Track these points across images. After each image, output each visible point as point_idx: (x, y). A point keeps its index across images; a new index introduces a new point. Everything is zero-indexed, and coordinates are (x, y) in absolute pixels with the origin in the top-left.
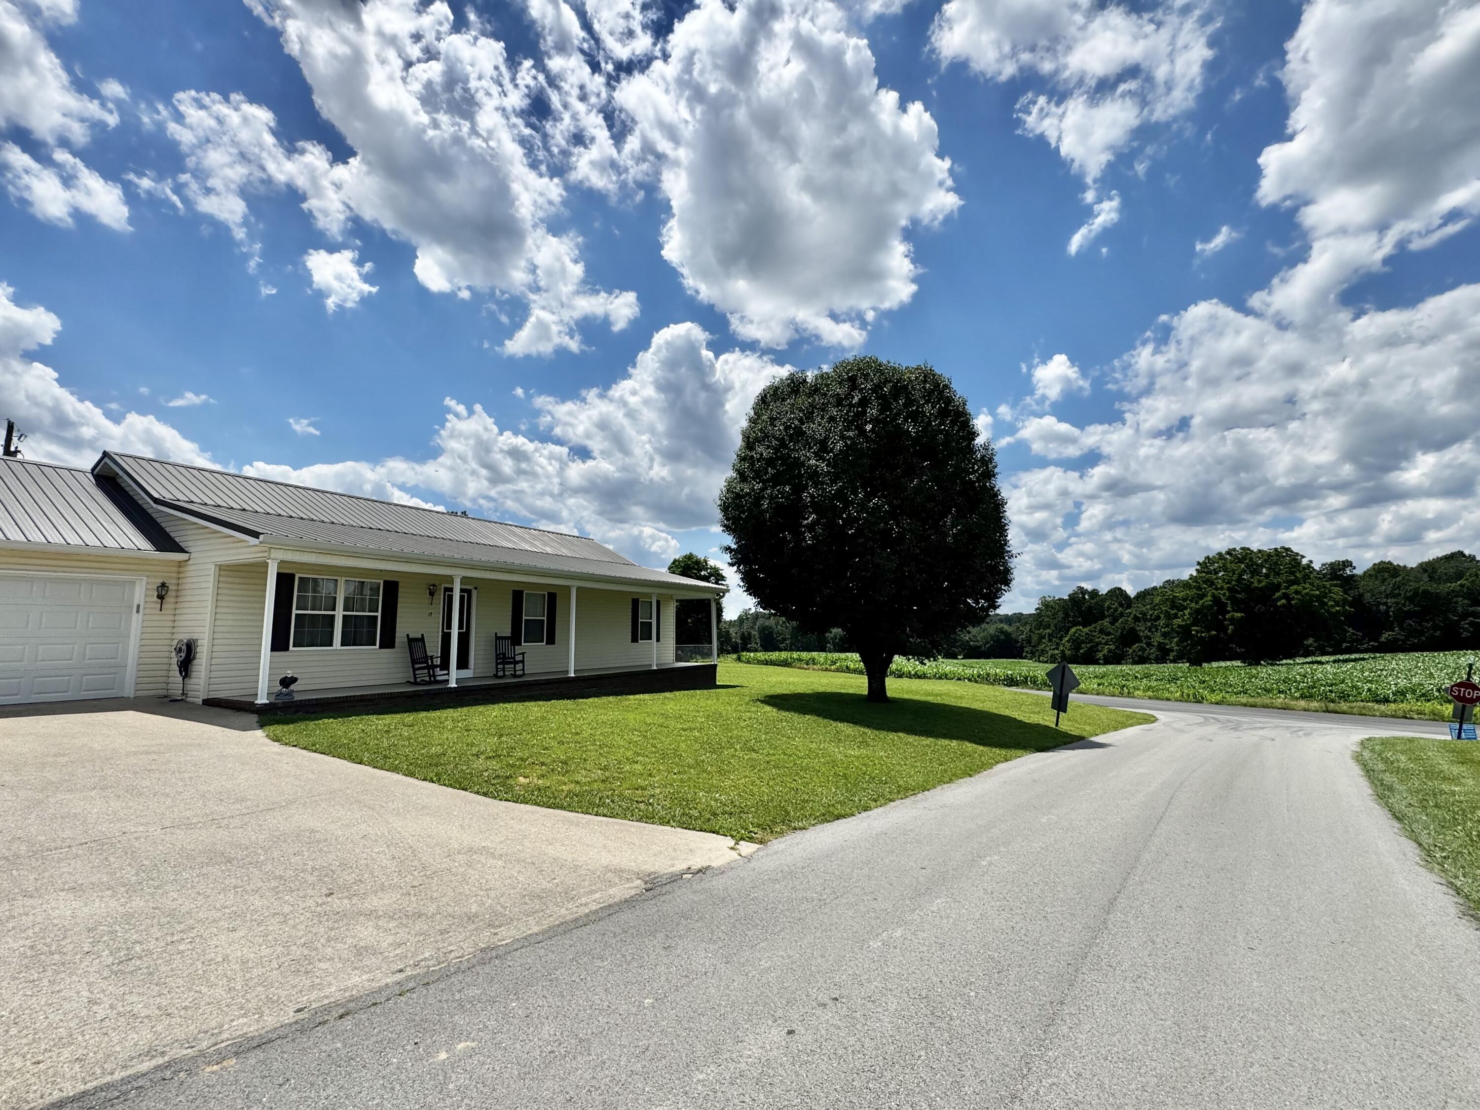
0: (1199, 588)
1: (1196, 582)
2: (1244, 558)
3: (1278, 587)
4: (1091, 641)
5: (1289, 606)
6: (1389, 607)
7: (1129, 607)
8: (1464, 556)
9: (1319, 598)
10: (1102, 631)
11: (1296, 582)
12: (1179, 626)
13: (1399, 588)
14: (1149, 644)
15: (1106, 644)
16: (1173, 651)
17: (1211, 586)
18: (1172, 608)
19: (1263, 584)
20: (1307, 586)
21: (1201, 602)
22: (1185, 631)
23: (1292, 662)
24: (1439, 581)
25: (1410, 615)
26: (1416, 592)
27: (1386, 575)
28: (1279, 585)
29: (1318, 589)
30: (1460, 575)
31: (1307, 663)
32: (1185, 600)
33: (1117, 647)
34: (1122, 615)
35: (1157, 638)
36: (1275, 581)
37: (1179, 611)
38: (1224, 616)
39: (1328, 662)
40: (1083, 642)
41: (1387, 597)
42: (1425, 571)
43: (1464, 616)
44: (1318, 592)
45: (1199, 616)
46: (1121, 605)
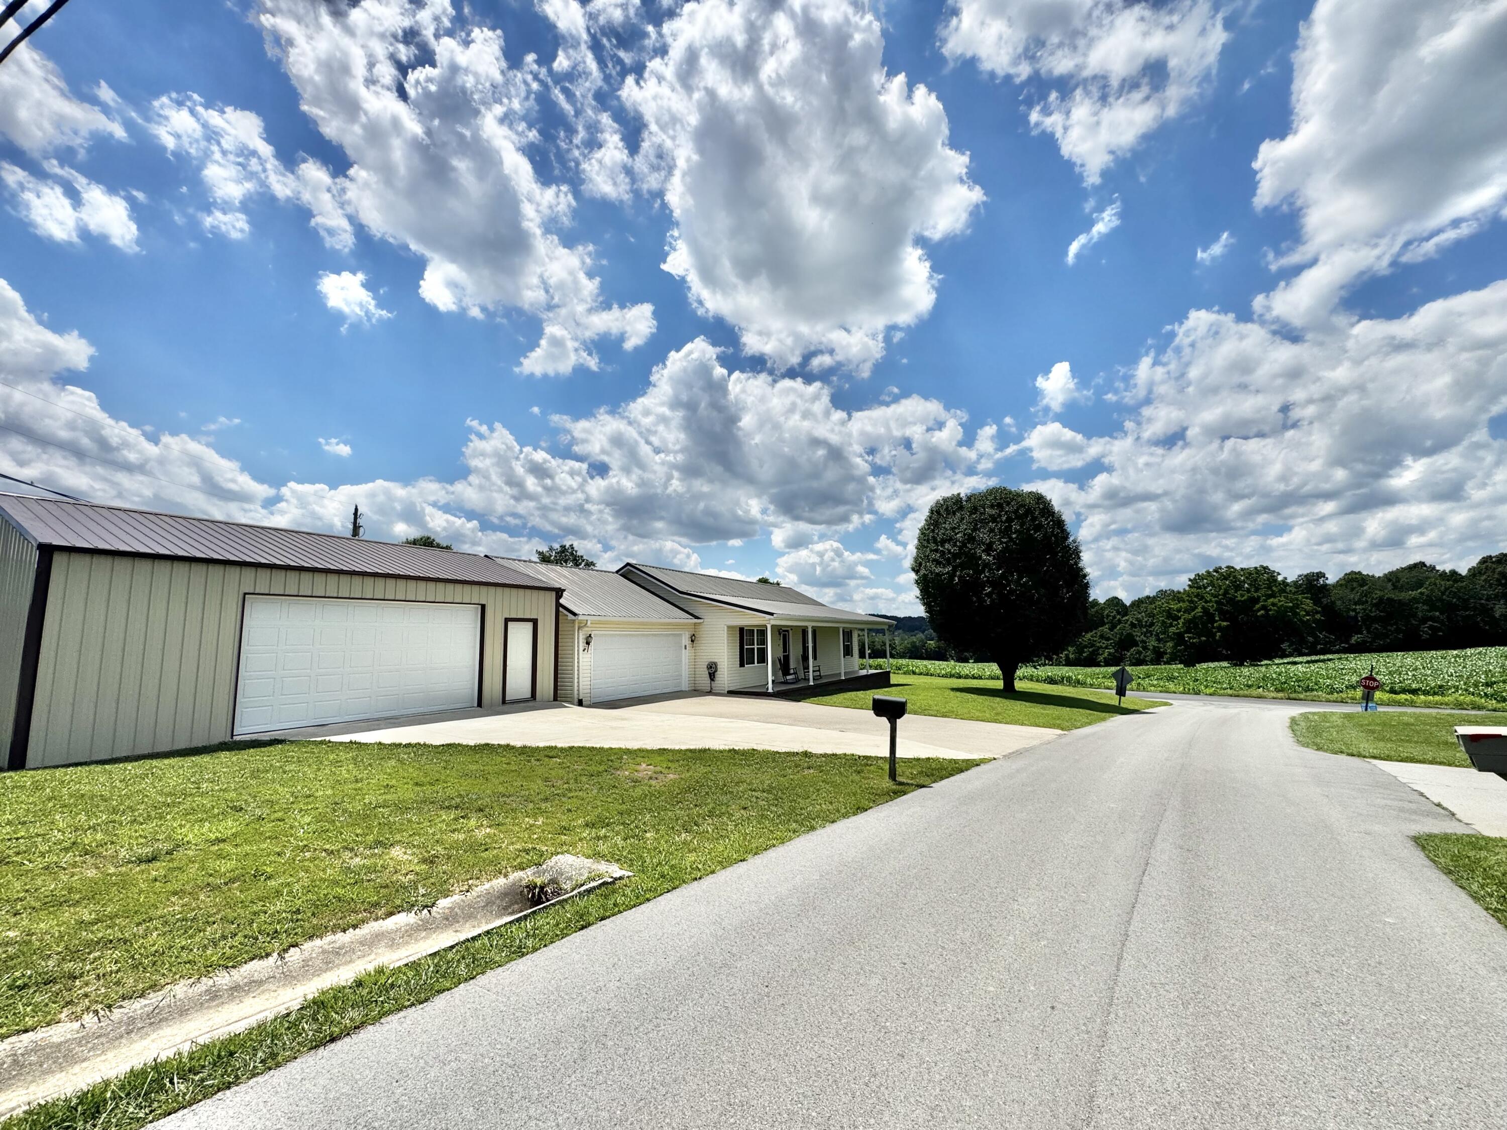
0: (1191, 602)
1: (1188, 596)
2: (1229, 576)
3: (1256, 600)
4: (1093, 645)
5: (1266, 616)
6: (1357, 613)
7: (1126, 614)
8: (1425, 566)
9: (1292, 609)
10: (1102, 637)
11: (1273, 596)
12: (1174, 633)
13: (1366, 596)
14: (1145, 648)
15: (1106, 648)
16: (1166, 654)
17: (1200, 600)
18: (1168, 618)
19: (1245, 597)
20: (1283, 599)
21: (1193, 614)
22: (1179, 639)
23: (1268, 662)
24: (1401, 589)
25: (1376, 619)
26: (1381, 599)
27: (1355, 584)
28: (1259, 598)
29: (1291, 602)
30: (1420, 584)
31: (1284, 663)
32: (1179, 611)
33: (1116, 651)
34: (1120, 621)
35: (1152, 643)
36: (1255, 595)
37: (1174, 620)
38: (1213, 625)
39: (1301, 663)
40: (1086, 647)
41: (1356, 604)
42: (1389, 580)
43: (1425, 620)
44: (1291, 604)
45: (1191, 625)
46: (1118, 613)
